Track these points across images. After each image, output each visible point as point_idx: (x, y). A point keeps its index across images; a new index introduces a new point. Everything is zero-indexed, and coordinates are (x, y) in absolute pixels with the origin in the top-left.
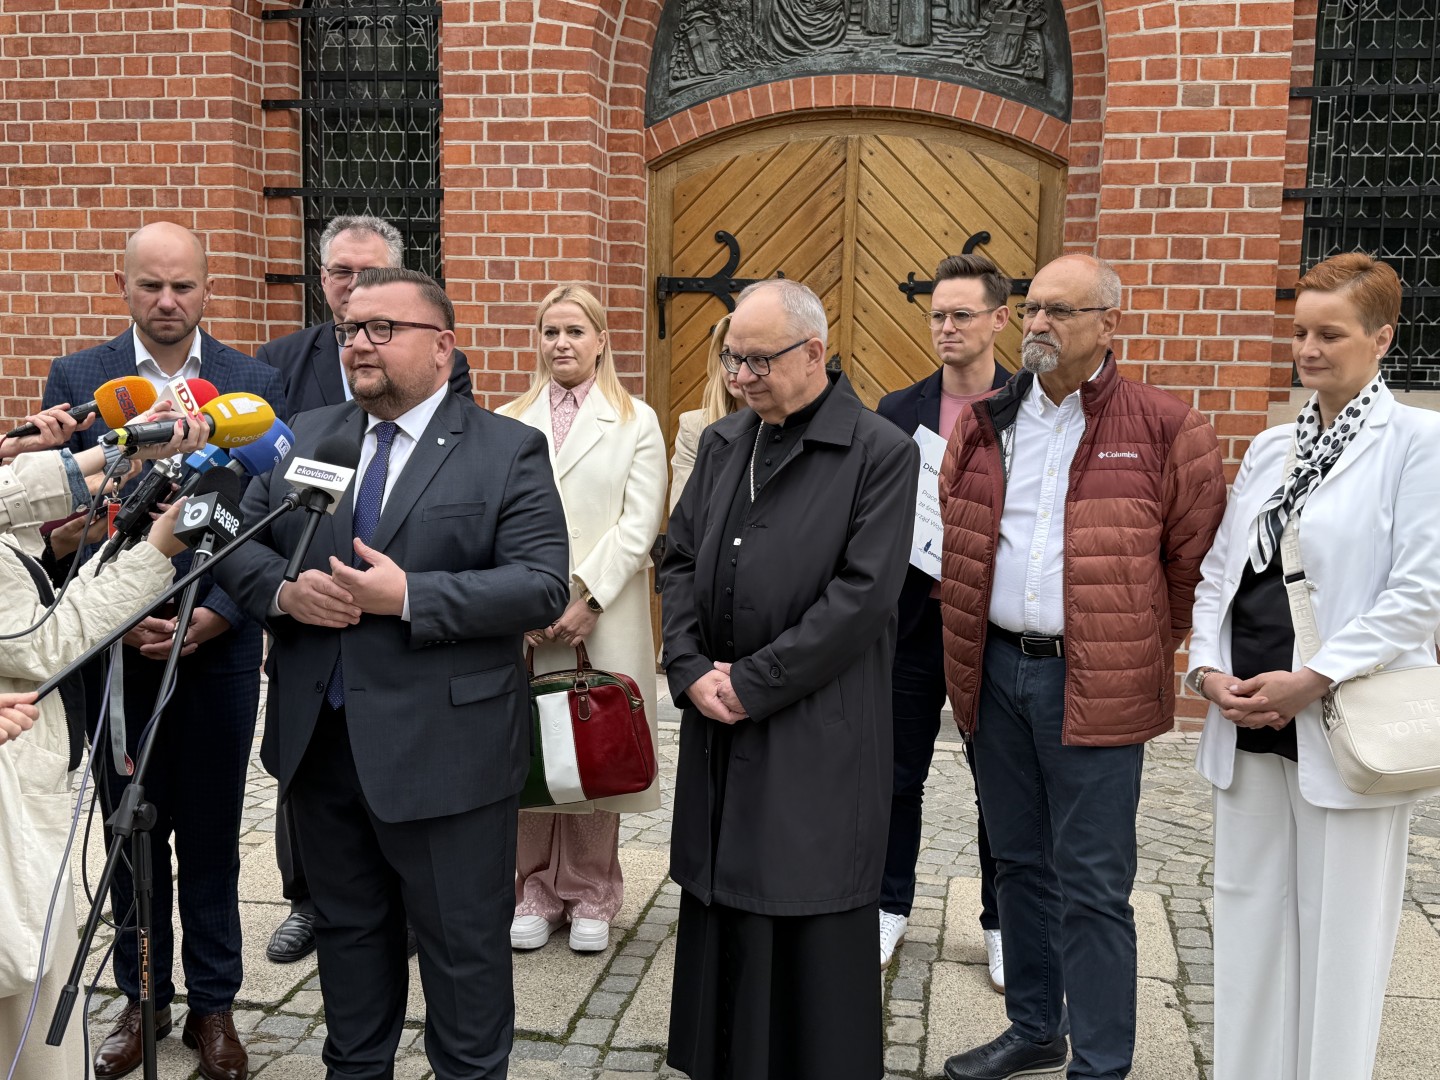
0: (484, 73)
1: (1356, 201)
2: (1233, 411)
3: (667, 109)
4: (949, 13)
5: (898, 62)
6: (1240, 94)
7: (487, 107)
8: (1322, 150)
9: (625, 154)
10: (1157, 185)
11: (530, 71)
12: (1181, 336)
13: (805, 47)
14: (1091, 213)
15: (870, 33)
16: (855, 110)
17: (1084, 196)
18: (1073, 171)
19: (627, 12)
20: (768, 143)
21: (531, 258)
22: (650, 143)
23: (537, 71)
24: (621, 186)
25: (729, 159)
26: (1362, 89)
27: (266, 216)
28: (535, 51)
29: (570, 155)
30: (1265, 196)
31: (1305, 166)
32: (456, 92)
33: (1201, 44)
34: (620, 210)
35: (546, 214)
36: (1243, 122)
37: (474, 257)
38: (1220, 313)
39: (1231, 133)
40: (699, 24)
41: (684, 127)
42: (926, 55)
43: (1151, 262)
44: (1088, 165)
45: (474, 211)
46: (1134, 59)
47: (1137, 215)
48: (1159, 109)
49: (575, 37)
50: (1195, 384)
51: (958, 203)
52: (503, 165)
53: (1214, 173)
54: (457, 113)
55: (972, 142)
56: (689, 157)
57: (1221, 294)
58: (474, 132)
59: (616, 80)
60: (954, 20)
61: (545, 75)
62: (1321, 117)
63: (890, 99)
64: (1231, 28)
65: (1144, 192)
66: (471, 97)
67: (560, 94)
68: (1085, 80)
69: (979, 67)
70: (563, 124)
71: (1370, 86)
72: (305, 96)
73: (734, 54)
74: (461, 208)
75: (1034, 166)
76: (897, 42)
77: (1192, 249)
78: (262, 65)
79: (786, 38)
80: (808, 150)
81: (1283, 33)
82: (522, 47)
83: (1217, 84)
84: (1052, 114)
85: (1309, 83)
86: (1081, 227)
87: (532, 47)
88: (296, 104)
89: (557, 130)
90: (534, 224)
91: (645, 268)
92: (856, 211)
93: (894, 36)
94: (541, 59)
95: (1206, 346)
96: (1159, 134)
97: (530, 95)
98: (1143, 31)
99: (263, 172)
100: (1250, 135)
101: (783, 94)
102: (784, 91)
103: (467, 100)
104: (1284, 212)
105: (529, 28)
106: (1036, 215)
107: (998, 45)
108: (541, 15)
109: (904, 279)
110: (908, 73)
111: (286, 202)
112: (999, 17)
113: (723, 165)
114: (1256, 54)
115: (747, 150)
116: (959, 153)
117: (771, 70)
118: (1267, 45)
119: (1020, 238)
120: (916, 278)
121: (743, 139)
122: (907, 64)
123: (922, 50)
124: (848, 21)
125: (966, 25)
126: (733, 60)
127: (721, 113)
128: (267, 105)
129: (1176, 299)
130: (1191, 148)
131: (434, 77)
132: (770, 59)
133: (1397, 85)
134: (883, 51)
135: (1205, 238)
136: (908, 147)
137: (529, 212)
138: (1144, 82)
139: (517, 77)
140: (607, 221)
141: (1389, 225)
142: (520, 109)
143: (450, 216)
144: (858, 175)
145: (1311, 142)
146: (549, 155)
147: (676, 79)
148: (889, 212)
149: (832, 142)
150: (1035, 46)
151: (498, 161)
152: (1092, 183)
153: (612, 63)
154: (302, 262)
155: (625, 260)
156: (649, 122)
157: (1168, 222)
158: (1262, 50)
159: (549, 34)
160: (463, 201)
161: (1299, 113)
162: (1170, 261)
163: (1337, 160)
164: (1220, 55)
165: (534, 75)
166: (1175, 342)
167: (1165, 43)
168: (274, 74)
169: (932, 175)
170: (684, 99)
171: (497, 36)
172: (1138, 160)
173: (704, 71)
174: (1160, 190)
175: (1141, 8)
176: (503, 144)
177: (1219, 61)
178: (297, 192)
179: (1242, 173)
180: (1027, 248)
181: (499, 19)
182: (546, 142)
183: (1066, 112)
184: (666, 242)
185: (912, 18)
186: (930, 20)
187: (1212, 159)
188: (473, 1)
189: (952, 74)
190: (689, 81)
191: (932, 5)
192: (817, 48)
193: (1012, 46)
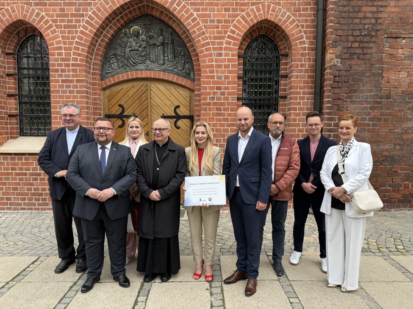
0: (60, 68)
1: (252, 100)
3: (106, 77)
4: (168, 58)
5: (158, 68)
6: (227, 77)
7: (61, 76)
8: (245, 89)
9: (96, 87)
11: (71, 68)
13: (137, 64)
14: (200, 102)
15: (151, 62)
16: (149, 78)
17: (198, 98)
18: (196, 93)
19: (95, 55)
20: (130, 85)
22: (102, 84)
23: (73, 68)
24: (95, 94)
25: (121, 88)
26: (252, 77)
27: (8, 101)
28: (72, 63)
29: (81, 87)
30: (234, 99)
31: (242, 92)
32: (53, 72)
33: (219, 66)
34: (95, 99)
35: (76, 100)
36: (229, 83)
38: (226, 123)
39: (226, 85)
40: (112, 59)
41: (110, 81)
42: (164, 67)
43: (212, 112)
44: (198, 91)
45: (58, 99)
46: (206, 69)
47: (208, 102)
48: (212, 80)
49: (81, 60)
50: (222, 137)
51: (172, 99)
53: (223, 94)
54: (53, 77)
55: (175, 86)
56: (112, 88)
57: (226, 119)
58: (57, 81)
59: (93, 70)
60: (170, 60)
61: (75, 69)
62: (245, 83)
63: (156, 76)
64: (225, 63)
65: (209, 97)
66: (57, 73)
67: (78, 73)
68: (197, 74)
69: (175, 70)
70: (79, 80)
71: (254, 76)
72: (18, 73)
73: (121, 65)
74: (55, 99)
75: (188, 92)
76: (157, 64)
77: (220, 109)
78: (6, 65)
79: (133, 62)
80: (139, 87)
81: (236, 64)
82: (69, 62)
83: (223, 75)
84: (191, 81)
85: (242, 75)
87: (71, 62)
88: (16, 75)
89: (77, 81)
91: (102, 112)
92: (150, 100)
93: (157, 63)
94: (73, 65)
95: (224, 130)
96: (212, 85)
97: (71, 73)
98: (207, 63)
99: (7, 91)
100: (230, 86)
102: (132, 73)
103: (56, 74)
104: (237, 102)
105: (70, 58)
106: (189, 102)
107: (179, 66)
108: (73, 55)
109: (162, 115)
110: (160, 71)
111: (13, 98)
112: (179, 60)
113: (120, 89)
114: (230, 69)
115: (125, 86)
116: (172, 88)
117: (130, 69)
118: (233, 67)
119: (186, 107)
120: (164, 115)
121: (124, 84)
122: (160, 69)
123: (163, 66)
124: (146, 59)
125: (172, 61)
126: (121, 67)
127: (118, 78)
128: (8, 75)
129: (217, 120)
130: (219, 88)
131: (49, 69)
132: (129, 67)
133: (263, 76)
134: (154, 66)
135: (222, 107)
136: (161, 87)
137: (72, 100)
138: (208, 74)
139: (68, 69)
140: (92, 102)
141: (259, 105)
142: (69, 76)
143: (52, 101)
144: (150, 92)
145: (243, 88)
146: (76, 87)
147: (108, 70)
148: (158, 101)
149: (144, 85)
150: (187, 66)
151: (64, 88)
152: (199, 95)
153: (92, 66)
154: (18, 112)
155: (96, 111)
156: (102, 80)
157: (215, 104)
158: (232, 68)
159: (74, 60)
160: (55, 97)
161: (240, 81)
162: (215, 112)
163: (248, 91)
164: (223, 69)
165: (72, 69)
166: (217, 129)
167: (212, 66)
168: (9, 68)
169: (167, 93)
170: (110, 75)
171: (62, 60)
172: (208, 91)
173: (114, 69)
174: (213, 97)
175: (207, 58)
176: (65, 84)
178: (16, 95)
179: (229, 94)
180: (188, 109)
181: (63, 56)
182: (75, 84)
183: (194, 80)
184: (107, 106)
185: (160, 59)
186: (164, 60)
187: (223, 91)
188: (56, 52)
189: (169, 71)
190: (111, 71)
191: (164, 56)
192: (140, 65)
193: (182, 66)
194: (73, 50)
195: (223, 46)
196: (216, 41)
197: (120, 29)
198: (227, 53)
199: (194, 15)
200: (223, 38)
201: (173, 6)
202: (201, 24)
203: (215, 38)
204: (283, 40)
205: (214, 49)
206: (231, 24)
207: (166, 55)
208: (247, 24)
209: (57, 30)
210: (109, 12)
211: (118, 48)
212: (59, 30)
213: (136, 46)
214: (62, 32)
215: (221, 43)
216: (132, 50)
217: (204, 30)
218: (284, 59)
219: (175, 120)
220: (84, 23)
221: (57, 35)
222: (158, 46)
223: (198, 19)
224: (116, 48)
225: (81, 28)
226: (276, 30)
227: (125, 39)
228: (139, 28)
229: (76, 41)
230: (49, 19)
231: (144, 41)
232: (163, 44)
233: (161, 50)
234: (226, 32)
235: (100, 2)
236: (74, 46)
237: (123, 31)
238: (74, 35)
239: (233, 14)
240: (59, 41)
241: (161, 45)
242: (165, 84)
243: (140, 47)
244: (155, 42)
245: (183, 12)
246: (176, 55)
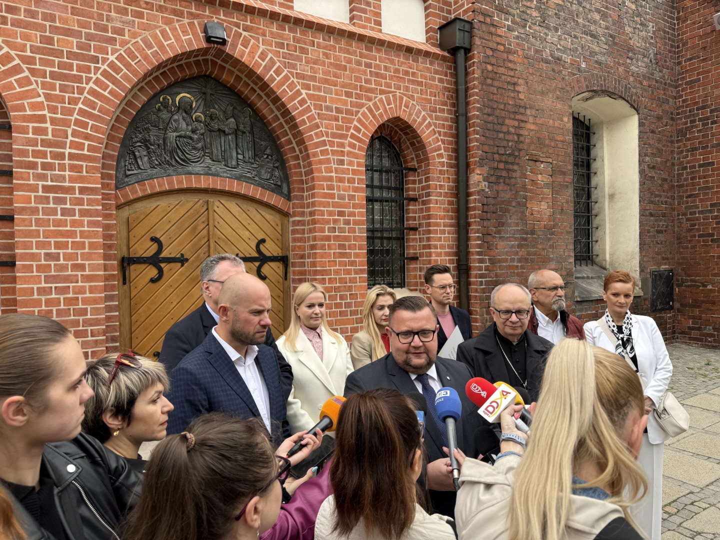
0: (39, 160)
2: (359, 300)
3: (124, 183)
4: (244, 158)
5: (227, 173)
6: (352, 197)
7: (43, 177)
9: (109, 202)
10: (332, 225)
11: (67, 162)
12: (343, 276)
13: (188, 163)
15: (213, 161)
16: (209, 190)
20: (173, 200)
21: (70, 251)
22: (117, 197)
23: (71, 162)
24: (111, 217)
25: (155, 205)
28: (69, 153)
29: (90, 202)
30: (362, 230)
32: (22, 168)
33: (341, 180)
35: (78, 229)
36: (354, 206)
37: (34, 251)
38: (353, 268)
39: (351, 210)
40: (140, 149)
41: (134, 191)
42: (238, 171)
43: (332, 251)
44: (301, 217)
45: (34, 228)
46: (322, 183)
47: (327, 235)
48: (331, 200)
49: (92, 149)
50: (347, 291)
51: (253, 227)
52: (51, 205)
53: (347, 222)
54: (22, 179)
55: (256, 206)
56: (135, 204)
57: (352, 261)
58: (33, 189)
60: (246, 160)
61: (76, 164)
63: (226, 187)
64: (349, 176)
65: (328, 227)
66: (31, 171)
67: (84, 173)
68: (296, 188)
70: (87, 188)
73: (157, 163)
74: (26, 226)
75: (278, 215)
76: (225, 165)
77: (344, 247)
79: (179, 158)
80: (191, 204)
81: (364, 179)
82: (61, 150)
83: (346, 193)
84: (284, 198)
86: (301, 238)
87: (67, 151)
89: (82, 190)
90: (72, 234)
91: (117, 253)
92: (214, 230)
93: (223, 163)
94: (72, 157)
95: (350, 279)
96: (331, 209)
97: (67, 173)
98: (324, 174)
100: (357, 210)
101: (179, 181)
102: (181, 180)
103: (29, 173)
105: (66, 142)
106: (280, 232)
107: (263, 171)
108: (72, 136)
110: (232, 178)
112: (262, 161)
113: (152, 208)
114: (357, 185)
115: (164, 202)
116: (252, 209)
117: (174, 170)
119: (276, 241)
121: (163, 197)
122: (231, 174)
123: (235, 170)
124: (205, 155)
125: (251, 163)
126: (156, 165)
127: (152, 186)
129: (341, 264)
130: (341, 214)
132: (173, 166)
134: (221, 168)
135: (347, 243)
136: (232, 205)
137: (68, 228)
138: (326, 191)
139: (59, 164)
140: (103, 232)
142: (61, 179)
143: (20, 230)
144: (213, 215)
146: (80, 202)
147: (129, 170)
148: (227, 231)
149: (201, 201)
150: (277, 174)
151: (48, 203)
152: (309, 224)
155: (111, 250)
156: (117, 188)
157: (336, 238)
159: (77, 146)
160: (26, 222)
162: (338, 251)
164: (346, 184)
165: (69, 164)
166: (341, 278)
167: (330, 179)
169: (243, 217)
170: (133, 179)
172: (326, 217)
173: (142, 168)
174: (333, 227)
175: (323, 166)
176: (51, 195)
177: (346, 186)
179: (355, 223)
181: (48, 135)
182: (77, 196)
183: (289, 198)
184: (125, 241)
186: (238, 159)
187: (347, 218)
188: (31, 125)
189: (249, 180)
190: (135, 172)
191: (237, 153)
192: (193, 164)
193: (269, 172)
194: (72, 127)
195: (346, 150)
196: (336, 140)
198: (351, 161)
199: (302, 94)
200: (344, 137)
201: (270, 74)
202: (314, 111)
203: (334, 135)
204: (409, 148)
205: (334, 152)
206: (354, 117)
207: (240, 152)
208: (375, 120)
209: (33, 79)
211: (150, 130)
212: (39, 80)
213: (187, 129)
214: (44, 85)
215: (342, 145)
216: (180, 136)
217: (318, 121)
218: (412, 175)
219: (257, 264)
220: (99, 75)
221: (34, 89)
222: (228, 135)
223: (309, 102)
224: (148, 129)
225: (91, 85)
227: (165, 115)
228: (192, 99)
229: (80, 108)
230: (12, 53)
231: (201, 122)
232: (236, 132)
233: (232, 142)
234: (348, 129)
236: (76, 119)
238: (76, 95)
239: (357, 102)
240: (37, 102)
241: (232, 133)
242: (239, 202)
243: (193, 131)
244: (222, 127)
245: (285, 87)
246: (256, 153)
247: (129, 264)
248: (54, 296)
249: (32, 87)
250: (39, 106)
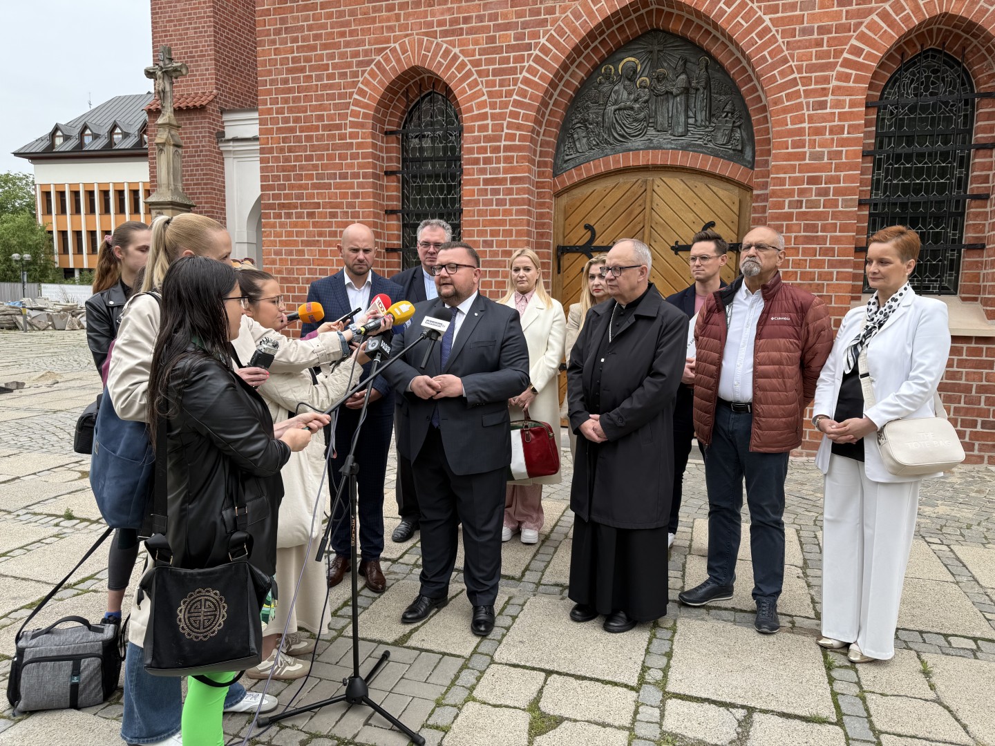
0: (481, 156)
1: (895, 204)
2: (833, 305)
3: (563, 169)
4: (696, 121)
5: (672, 144)
6: (836, 155)
7: (483, 171)
8: (878, 180)
9: (544, 190)
10: (796, 198)
11: (502, 154)
12: (808, 269)
13: (628, 138)
14: (764, 212)
15: (658, 131)
16: (651, 166)
17: (761, 204)
18: (755, 192)
19: (546, 126)
20: (609, 183)
21: (501, 238)
22: (555, 185)
23: (505, 154)
24: (541, 205)
25: (591, 191)
26: (899, 150)
27: (386, 222)
28: (504, 145)
29: (519, 191)
30: (849, 203)
31: (870, 188)
32: (469, 165)
33: (818, 131)
34: (541, 215)
35: (508, 218)
36: (838, 168)
37: (476, 238)
38: (827, 258)
39: (833, 173)
40: (579, 130)
41: (570, 177)
42: (685, 140)
43: (793, 235)
44: (762, 189)
45: (476, 218)
46: (785, 139)
47: (787, 213)
48: (797, 163)
49: (522, 138)
51: (700, 208)
52: (489, 197)
53: (825, 192)
54: (469, 175)
55: (707, 180)
56: (572, 191)
57: (827, 249)
58: (476, 182)
59: (540, 157)
60: (698, 124)
61: (508, 156)
62: (878, 165)
63: (667, 161)
64: (833, 124)
65: (790, 202)
66: (475, 167)
67: (515, 164)
68: (761, 150)
69: (710, 145)
70: (516, 177)
71: (903, 149)
72: (403, 168)
73: (594, 143)
74: (470, 217)
75: (736, 190)
76: (671, 134)
77: (814, 228)
78: (385, 155)
79: (619, 135)
80: (628, 186)
81: (859, 125)
82: (498, 144)
83: (826, 150)
84: (745, 166)
85: (872, 148)
86: (759, 219)
87: (503, 143)
88: (399, 172)
89: (513, 180)
90: (502, 223)
91: (552, 242)
92: (651, 213)
93: (670, 132)
94: (507, 149)
95: (820, 274)
96: (797, 174)
97: (502, 165)
98: (790, 126)
99: (385, 203)
100: (842, 174)
101: (620, 160)
102: (617, 159)
104: (858, 210)
105: (502, 135)
106: (738, 213)
107: (719, 135)
108: (507, 129)
109: (673, 244)
110: (676, 149)
111: (395, 216)
112: (720, 122)
113: (588, 194)
114: (845, 135)
115: (599, 187)
116: (700, 185)
117: (612, 149)
118: (851, 131)
119: (729, 224)
120: (679, 244)
121: (598, 181)
122: (676, 144)
123: (683, 138)
124: (648, 126)
125: (704, 126)
126: (594, 146)
127: (588, 170)
128: (387, 173)
129: (805, 252)
130: (812, 181)
131: (459, 159)
132: (611, 144)
133: (917, 148)
134: (664, 139)
135: (820, 223)
136: (676, 183)
137: (501, 217)
138: (790, 150)
139: (496, 157)
140: (535, 221)
141: (912, 215)
142: (497, 171)
143: (466, 221)
144: (652, 196)
145: (873, 176)
146: (509, 192)
147: (567, 155)
148: (666, 213)
149: (640, 181)
150: (737, 135)
151: (487, 195)
152: (765, 198)
153: (538, 149)
154: (401, 242)
155: (543, 238)
156: (555, 175)
157: (802, 216)
158: (848, 133)
159: (511, 137)
160: (471, 213)
161: (867, 163)
162: (802, 234)
163: (886, 185)
164: (827, 136)
165: (504, 156)
166: (805, 272)
167: (800, 132)
168: (390, 159)
169: (688, 196)
170: (571, 164)
171: (488, 139)
172: (787, 187)
173: (580, 151)
174: (798, 201)
175: (789, 116)
176: (489, 187)
177: (827, 139)
178: (400, 211)
179: (838, 192)
180: (733, 229)
181: (488, 131)
182: (509, 186)
183: (752, 165)
184: (562, 230)
185: (678, 123)
186: (687, 124)
187: (823, 186)
188: (477, 124)
189: (697, 148)
190: (574, 156)
191: (687, 117)
192: (633, 139)
193: (726, 135)
194: (508, 119)
195: (831, 86)
196: (813, 75)
197: (596, 67)
198: (840, 101)
199: (764, 21)
200: (832, 66)
201: (718, 7)
202: (780, 40)
203: (811, 69)
204: (986, 59)
205: (808, 93)
206: (852, 33)
207: (691, 114)
208: (893, 30)
209: (479, 80)
210: (580, 34)
211: (590, 108)
212: (484, 79)
213: (628, 99)
214: (489, 84)
215: (826, 80)
216: (619, 109)
217: (786, 52)
220: (531, 63)
221: (481, 89)
222: (676, 96)
223: (774, 29)
224: (588, 108)
225: (525, 74)
226: (968, 36)
227: (606, 88)
228: (637, 62)
229: (514, 100)
230: (466, 60)
231: (645, 87)
232: (686, 91)
233: (681, 104)
234: (838, 54)
235: (564, 16)
236: (511, 111)
237: (603, 71)
238: (512, 87)
239: (859, 9)
240: (482, 101)
241: (681, 93)
242: (685, 177)
243: (636, 100)
244: (670, 88)
245: (739, 19)
246: (713, 112)
247: (562, 253)
248: (488, 279)
249: (478, 88)
250: (482, 105)
